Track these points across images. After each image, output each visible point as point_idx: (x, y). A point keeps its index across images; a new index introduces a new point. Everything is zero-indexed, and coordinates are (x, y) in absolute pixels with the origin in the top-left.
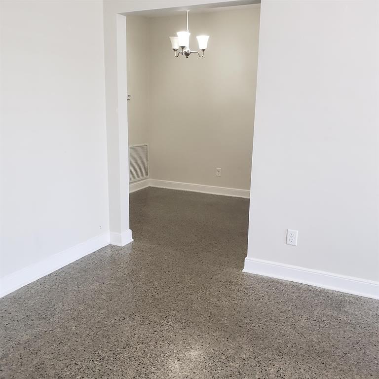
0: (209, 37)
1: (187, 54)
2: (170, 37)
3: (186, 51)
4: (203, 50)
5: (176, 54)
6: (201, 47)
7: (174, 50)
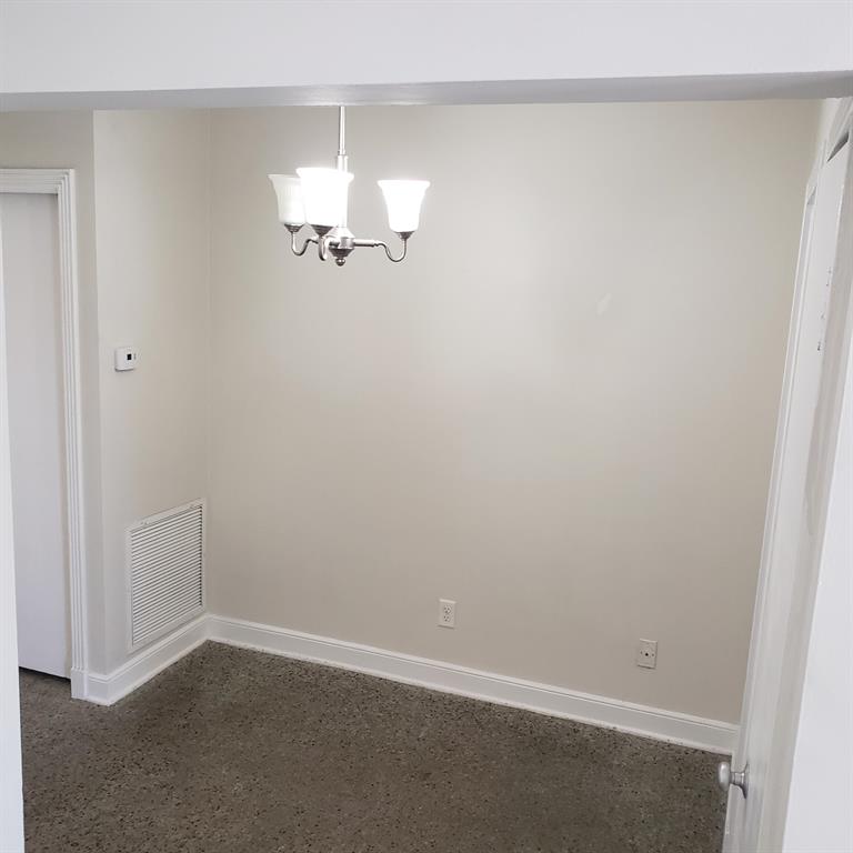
0: (427, 184)
1: (340, 252)
2: (271, 176)
3: (337, 240)
4: (405, 236)
5: (297, 242)
6: (399, 224)
7: (288, 227)
